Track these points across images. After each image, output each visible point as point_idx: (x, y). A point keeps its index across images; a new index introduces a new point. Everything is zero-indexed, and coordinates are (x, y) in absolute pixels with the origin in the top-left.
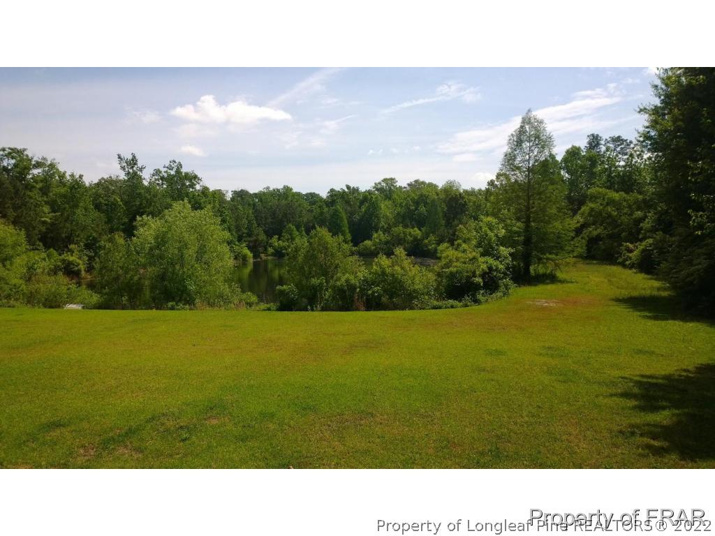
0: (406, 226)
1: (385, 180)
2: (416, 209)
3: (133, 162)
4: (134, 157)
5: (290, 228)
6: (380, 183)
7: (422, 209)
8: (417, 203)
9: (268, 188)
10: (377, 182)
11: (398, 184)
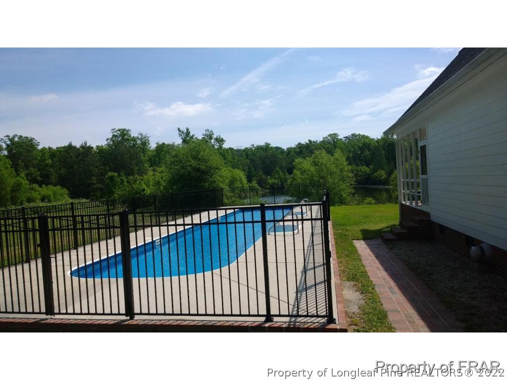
0: (357, 165)
1: (330, 135)
2: (362, 153)
3: (188, 133)
4: (188, 130)
5: (277, 170)
6: (326, 137)
7: (367, 153)
8: (361, 149)
9: (253, 145)
10: (325, 136)
11: (340, 137)
